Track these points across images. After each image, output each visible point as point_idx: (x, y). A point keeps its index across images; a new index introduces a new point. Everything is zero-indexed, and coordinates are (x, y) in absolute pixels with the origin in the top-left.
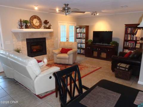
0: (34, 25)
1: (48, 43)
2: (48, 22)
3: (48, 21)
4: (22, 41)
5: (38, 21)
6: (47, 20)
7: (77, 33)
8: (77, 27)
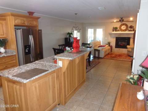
0: (121, 29)
2: (133, 27)
4: (113, 38)
5: (125, 27)
6: (132, 25)
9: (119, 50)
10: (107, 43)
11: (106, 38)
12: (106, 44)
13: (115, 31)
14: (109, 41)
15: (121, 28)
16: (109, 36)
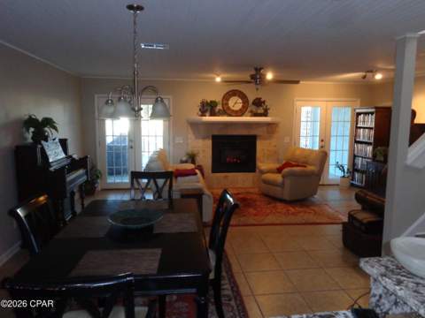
0: (229, 108)
1: (261, 146)
2: (264, 102)
3: (262, 100)
4: (204, 138)
5: (240, 101)
6: (259, 97)
7: (357, 128)
8: (358, 111)
9: (226, 177)
10: (184, 159)
11: (179, 140)
12: (182, 162)
13: (208, 114)
14: (190, 150)
15: (227, 104)
16: (190, 131)
